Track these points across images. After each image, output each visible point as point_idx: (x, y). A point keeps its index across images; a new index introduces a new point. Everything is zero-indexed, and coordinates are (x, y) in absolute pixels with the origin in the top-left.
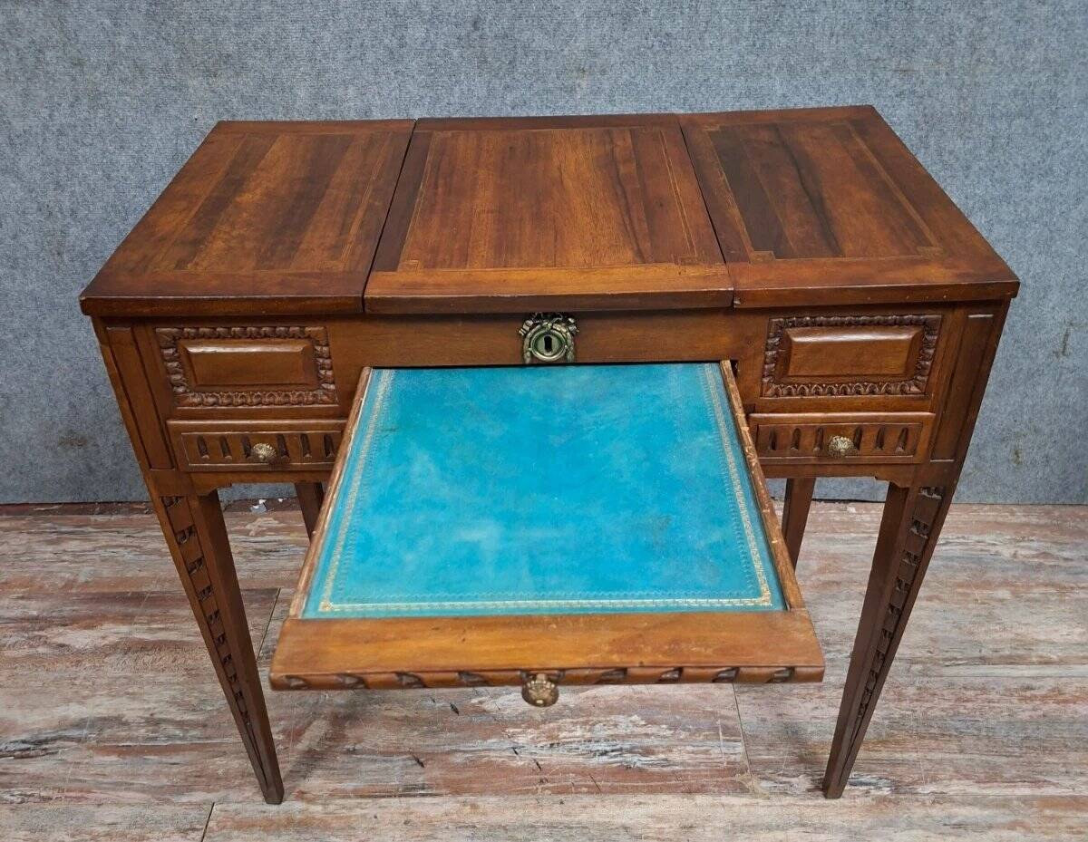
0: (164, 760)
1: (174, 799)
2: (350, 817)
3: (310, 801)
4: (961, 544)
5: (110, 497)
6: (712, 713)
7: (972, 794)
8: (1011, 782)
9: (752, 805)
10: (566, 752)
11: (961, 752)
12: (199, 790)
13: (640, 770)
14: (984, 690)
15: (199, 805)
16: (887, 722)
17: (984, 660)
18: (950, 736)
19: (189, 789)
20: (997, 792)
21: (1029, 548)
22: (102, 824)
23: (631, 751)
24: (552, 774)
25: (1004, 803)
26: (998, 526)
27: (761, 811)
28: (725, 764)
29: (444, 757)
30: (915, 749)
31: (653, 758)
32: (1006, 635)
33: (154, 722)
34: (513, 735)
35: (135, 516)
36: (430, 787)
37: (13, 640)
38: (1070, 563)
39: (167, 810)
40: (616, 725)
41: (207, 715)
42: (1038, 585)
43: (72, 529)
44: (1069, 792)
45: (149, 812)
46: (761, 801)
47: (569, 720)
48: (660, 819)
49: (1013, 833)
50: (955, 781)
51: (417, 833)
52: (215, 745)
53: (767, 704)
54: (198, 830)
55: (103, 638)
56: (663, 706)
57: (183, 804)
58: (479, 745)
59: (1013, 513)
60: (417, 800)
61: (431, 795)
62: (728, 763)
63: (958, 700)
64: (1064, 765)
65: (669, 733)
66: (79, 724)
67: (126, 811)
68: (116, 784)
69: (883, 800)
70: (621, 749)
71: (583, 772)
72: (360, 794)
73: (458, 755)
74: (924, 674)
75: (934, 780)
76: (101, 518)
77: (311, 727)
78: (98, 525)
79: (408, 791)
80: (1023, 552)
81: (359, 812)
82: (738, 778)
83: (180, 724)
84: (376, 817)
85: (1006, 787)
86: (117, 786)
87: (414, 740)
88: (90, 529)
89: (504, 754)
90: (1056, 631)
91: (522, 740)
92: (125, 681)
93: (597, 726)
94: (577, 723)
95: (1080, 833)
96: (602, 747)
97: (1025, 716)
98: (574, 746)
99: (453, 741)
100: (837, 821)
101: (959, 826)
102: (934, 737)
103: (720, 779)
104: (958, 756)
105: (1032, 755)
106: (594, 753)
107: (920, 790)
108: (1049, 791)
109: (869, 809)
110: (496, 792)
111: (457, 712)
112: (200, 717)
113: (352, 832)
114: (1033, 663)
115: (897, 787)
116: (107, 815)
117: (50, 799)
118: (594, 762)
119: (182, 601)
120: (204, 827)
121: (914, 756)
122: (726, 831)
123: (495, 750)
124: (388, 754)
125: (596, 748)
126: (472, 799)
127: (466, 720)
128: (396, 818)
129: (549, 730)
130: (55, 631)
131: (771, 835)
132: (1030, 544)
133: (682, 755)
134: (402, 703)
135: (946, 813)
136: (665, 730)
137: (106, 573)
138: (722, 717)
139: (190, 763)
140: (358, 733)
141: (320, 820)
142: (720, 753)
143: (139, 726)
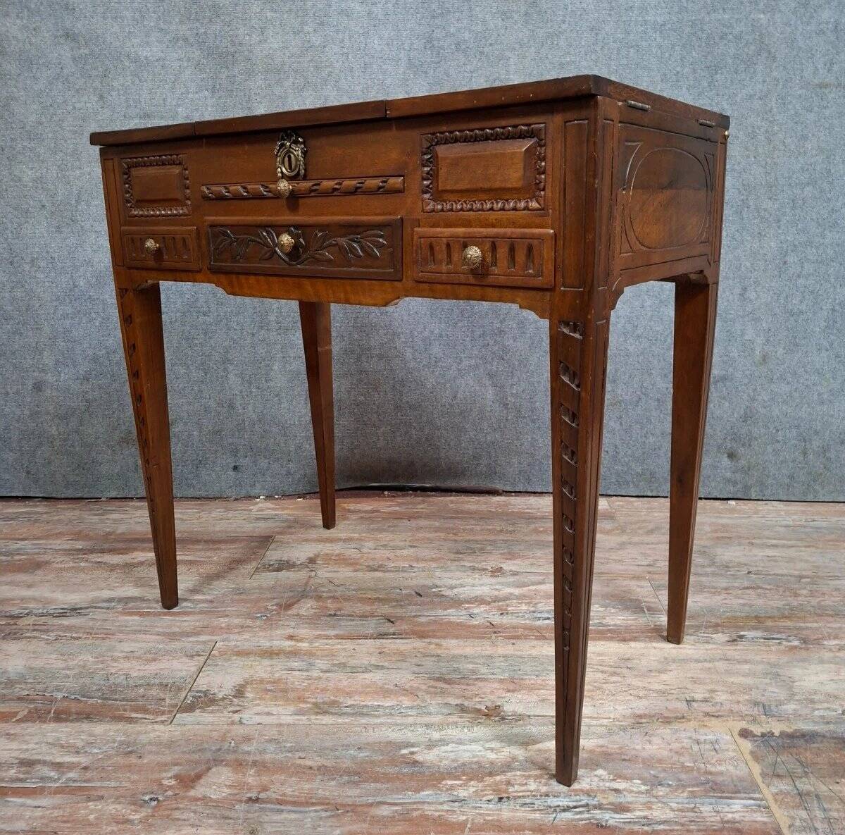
0: (177, 619)
1: (184, 639)
2: (333, 649)
3: (298, 641)
4: (825, 521)
6: (637, 600)
10: (514, 617)
12: (203, 635)
15: (204, 642)
16: (788, 607)
19: (197, 634)
22: (122, 652)
24: (504, 629)
27: (689, 652)
28: (652, 626)
29: (411, 619)
30: (816, 622)
34: (469, 608)
36: (400, 634)
37: (60, 560)
39: (177, 645)
41: (213, 596)
43: (115, 509)
45: (161, 646)
46: (687, 646)
47: (515, 601)
48: (599, 655)
51: (389, 658)
52: (219, 611)
54: (202, 655)
55: (133, 559)
57: (191, 641)
58: (440, 612)
60: (390, 641)
61: (401, 638)
62: (655, 626)
65: (600, 609)
66: (110, 600)
67: (143, 645)
68: (136, 630)
69: (796, 647)
71: (530, 628)
72: (340, 637)
73: (423, 617)
74: (809, 583)
75: (836, 637)
77: (300, 602)
79: (381, 636)
81: (339, 646)
83: (192, 601)
84: (354, 649)
86: (135, 632)
87: (386, 609)
89: (461, 617)
91: (476, 611)
92: (149, 579)
93: (540, 604)
94: (522, 603)
98: (521, 614)
99: (417, 610)
100: (758, 658)
102: (831, 616)
103: (649, 634)
106: (539, 619)
107: (825, 642)
109: (784, 652)
110: (457, 638)
111: (421, 596)
112: (209, 597)
113: (334, 658)
115: (805, 641)
116: (127, 647)
117: (80, 638)
118: (540, 623)
119: (197, 541)
120: (208, 654)
121: (815, 625)
122: (659, 662)
123: (454, 615)
124: (363, 617)
125: (539, 615)
126: (437, 641)
127: (429, 599)
128: (372, 650)
129: (499, 606)
130: (95, 555)
131: (699, 665)
133: (614, 621)
134: (375, 590)
136: (597, 608)
137: (139, 529)
138: (645, 602)
139: (199, 620)
140: (339, 605)
141: (307, 651)
142: (646, 620)
143: (158, 601)
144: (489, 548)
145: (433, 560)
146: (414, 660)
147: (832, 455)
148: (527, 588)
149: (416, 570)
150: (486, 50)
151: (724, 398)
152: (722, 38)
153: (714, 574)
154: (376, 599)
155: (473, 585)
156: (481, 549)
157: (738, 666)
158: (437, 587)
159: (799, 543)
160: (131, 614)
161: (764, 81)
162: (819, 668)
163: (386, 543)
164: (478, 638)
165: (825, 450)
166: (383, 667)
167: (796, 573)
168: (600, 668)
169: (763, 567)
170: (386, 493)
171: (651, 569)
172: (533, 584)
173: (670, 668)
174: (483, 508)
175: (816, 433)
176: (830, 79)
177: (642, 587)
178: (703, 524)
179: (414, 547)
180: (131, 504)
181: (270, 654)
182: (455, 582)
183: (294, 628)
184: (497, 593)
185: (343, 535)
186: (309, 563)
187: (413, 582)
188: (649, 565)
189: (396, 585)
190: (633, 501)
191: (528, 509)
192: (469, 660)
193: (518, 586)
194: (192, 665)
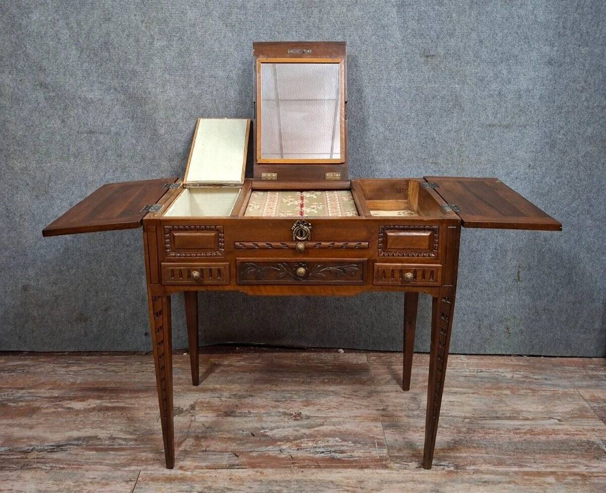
0: (117, 453)
1: (122, 469)
2: (204, 476)
3: (185, 470)
4: (488, 372)
5: (92, 349)
6: (373, 437)
7: (491, 470)
8: (510, 465)
9: (390, 473)
10: (304, 452)
11: (487, 454)
12: (132, 465)
13: (339, 459)
14: (498, 429)
15: (134, 471)
17: (498, 418)
18: (482, 447)
19: (129, 465)
20: (503, 469)
21: (519, 374)
22: (89, 478)
23: (335, 452)
24: (298, 460)
25: (506, 474)
26: (506, 365)
27: (396, 476)
28: (378, 457)
29: (248, 454)
30: (466, 452)
31: (345, 454)
32: (507, 408)
33: (112, 438)
34: (280, 445)
35: (103, 357)
36: (241, 465)
37: (46, 406)
38: (538, 381)
39: (119, 473)
40: (328, 441)
41: (137, 436)
42: (523, 389)
43: (74, 362)
44: (536, 470)
45: (110, 474)
46: (395, 472)
47: (306, 439)
48: (348, 479)
49: (510, 485)
50: (483, 465)
51: (235, 483)
52: (139, 448)
53: (398, 434)
54: (133, 481)
55: (89, 405)
56: (350, 434)
57: (127, 471)
58: (264, 449)
59: (512, 361)
60: (235, 470)
61: (242, 468)
62: (380, 457)
63: (486, 433)
64: (534, 459)
65: (352, 445)
66: (78, 439)
67: (100, 473)
68: (96, 462)
69: (451, 472)
70: (330, 451)
71: (312, 460)
72: (208, 468)
73: (255, 453)
74: (469, 423)
75: (474, 464)
76: (87, 358)
77: (186, 441)
78: (85, 360)
79: (231, 466)
80: (515, 376)
81: (208, 474)
82: (384, 463)
83: (125, 439)
84: (216, 477)
85: (508, 467)
86: (95, 463)
87: (233, 446)
88: (82, 362)
89: (275, 452)
90: (531, 407)
91: (284, 447)
92: (99, 422)
93: (319, 442)
94: (310, 441)
95: (541, 485)
96: (322, 450)
97: (516, 440)
98: (308, 449)
99: (251, 447)
100: (430, 480)
101: (485, 482)
102: (475, 448)
103: (376, 463)
104: (485, 455)
105: (519, 455)
106: (318, 453)
107: (467, 468)
108: (527, 469)
109: (444, 475)
110: (272, 468)
111: (254, 436)
112: (134, 437)
113: (205, 482)
114: (521, 420)
115: (457, 467)
116: (91, 474)
117: (64, 468)
118: (318, 456)
119: (125, 391)
120: (136, 480)
121: (465, 455)
122: (378, 483)
123: (272, 451)
124: (221, 452)
125: (318, 450)
126: (260, 470)
127: (258, 439)
128: (226, 477)
129: (297, 443)
130: (66, 402)
131: (399, 485)
132: (520, 373)
133: (358, 453)
134: (228, 432)
135: (479, 477)
136: (350, 444)
137: (90, 379)
138: (377, 439)
139: (129, 455)
140: (208, 443)
141: (190, 478)
142: (376, 453)
143: (106, 440)
144: (295, 397)
145: (264, 407)
146: (248, 484)
147: (495, 328)
148: (314, 429)
149: (252, 415)
153: (418, 416)
154: (228, 439)
155: (284, 427)
156: (291, 398)
157: (419, 486)
158: (263, 428)
159: (469, 391)
160: (91, 450)
162: (460, 486)
163: (235, 393)
164: (282, 468)
166: (231, 490)
167: (463, 415)
168: (347, 488)
169: (446, 410)
171: (384, 413)
172: (318, 425)
173: (383, 488)
174: (294, 363)
178: (417, 375)
179: (252, 396)
181: (170, 480)
182: (273, 425)
183: (183, 461)
184: (297, 433)
185: (211, 386)
186: (191, 409)
187: (250, 425)
188: (383, 410)
189: (240, 427)
190: (381, 357)
191: (320, 363)
192: (278, 484)
193: (309, 428)
194: (128, 487)
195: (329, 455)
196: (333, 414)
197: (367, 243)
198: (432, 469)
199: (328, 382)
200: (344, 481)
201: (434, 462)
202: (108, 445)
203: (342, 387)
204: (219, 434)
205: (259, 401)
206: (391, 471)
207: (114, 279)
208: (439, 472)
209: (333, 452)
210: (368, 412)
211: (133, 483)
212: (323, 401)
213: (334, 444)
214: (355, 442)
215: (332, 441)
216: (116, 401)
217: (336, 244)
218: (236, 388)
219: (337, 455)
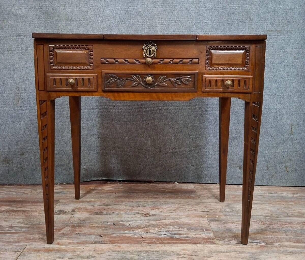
0: (13, 235)
1: (14, 244)
2: (75, 249)
3: (61, 245)
4: (275, 194)
6: (201, 226)
7: (293, 245)
10: (152, 234)
11: (287, 236)
12: (22, 242)
13: (178, 239)
14: (291, 222)
15: (22, 246)
16: (260, 229)
17: (289, 216)
18: (282, 232)
19: (19, 242)
20: (301, 245)
23: (174, 234)
24: (147, 239)
26: (286, 190)
27: (221, 248)
28: (207, 237)
29: (109, 235)
31: (182, 236)
32: (294, 211)
33: (11, 227)
34: (134, 230)
35: (19, 186)
36: (104, 242)
39: (10, 247)
40: (169, 228)
41: (30, 226)
42: (302, 202)
45: (3, 247)
46: (220, 246)
47: (153, 227)
48: (185, 250)
50: (286, 242)
51: (98, 253)
52: (31, 232)
53: (220, 224)
54: (20, 251)
55: (1, 209)
56: (185, 224)
57: (16, 245)
58: (122, 232)
59: (290, 188)
60: (99, 245)
61: (104, 244)
62: (208, 237)
63: (283, 224)
65: (187, 230)
69: (263, 246)
70: (171, 234)
71: (158, 239)
72: (79, 244)
73: (115, 234)
74: (269, 219)
75: (279, 242)
77: (65, 228)
78: (6, 188)
79: (96, 243)
80: (295, 196)
81: (78, 247)
82: (211, 241)
83: (20, 227)
84: (84, 249)
87: (100, 231)
88: (3, 188)
89: (130, 234)
91: (137, 231)
92: (5, 218)
93: (163, 228)
94: (156, 228)
96: (165, 233)
98: (155, 233)
99: (113, 231)
100: (248, 251)
101: (291, 252)
102: (277, 232)
103: (205, 241)
104: (286, 237)
106: (162, 235)
107: (275, 244)
109: (258, 248)
110: (127, 243)
111: (115, 225)
112: (28, 226)
115: (267, 243)
118: (162, 236)
119: (29, 202)
120: (22, 251)
121: (271, 236)
122: (208, 253)
123: (128, 233)
124: (90, 234)
125: (162, 233)
126: (118, 245)
127: (118, 227)
128: (91, 249)
129: (146, 229)
131: (224, 254)
132: (297, 194)
133: (192, 235)
134: (97, 223)
135: (284, 249)
136: (185, 229)
137: (6, 196)
138: (205, 227)
139: (21, 236)
140: (81, 229)
141: (64, 250)
142: (205, 235)
143: (6, 227)
144: (146, 205)
145: (122, 210)
147: (278, 167)
148: (159, 221)
149: (115, 214)
150: (148, 15)
151: (237, 145)
152: (233, 13)
153: (233, 215)
154: (96, 227)
155: (137, 221)
156: (143, 205)
157: (240, 254)
158: (122, 221)
159: (266, 203)
161: (249, 29)
162: (272, 255)
163: (104, 203)
164: (136, 243)
165: (275, 166)
166: (94, 257)
167: (264, 215)
168: (184, 256)
170: (108, 182)
171: (208, 213)
172: (161, 220)
173: (213, 256)
174: (145, 188)
175: (272, 159)
176: (273, 29)
177: (204, 221)
178: (229, 195)
179: (116, 204)
180: (5, 186)
181: (48, 251)
182: (130, 219)
183: (60, 239)
184: (146, 224)
185: (88, 200)
186: (72, 211)
187: (113, 220)
188: (208, 212)
189: (105, 220)
190: (203, 186)
191: (163, 188)
192: (131, 253)
193: (154, 221)
194: (15, 256)
195: (170, 236)
196: (172, 214)
197: (198, 60)
198: (248, 244)
199: (169, 198)
200: (182, 251)
201: (249, 240)
202: (7, 231)
203: (178, 200)
204: (90, 225)
205: (120, 207)
206: (217, 246)
207: (29, 133)
208: (254, 246)
209: (173, 234)
210: (197, 213)
211: (19, 253)
212: (165, 207)
213: (173, 230)
214: (189, 229)
215: (171, 228)
216: (20, 207)
217: (175, 60)
218: (105, 200)
219: (176, 236)
